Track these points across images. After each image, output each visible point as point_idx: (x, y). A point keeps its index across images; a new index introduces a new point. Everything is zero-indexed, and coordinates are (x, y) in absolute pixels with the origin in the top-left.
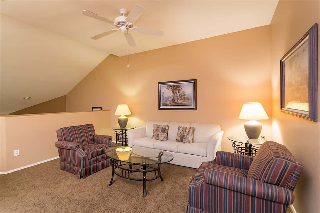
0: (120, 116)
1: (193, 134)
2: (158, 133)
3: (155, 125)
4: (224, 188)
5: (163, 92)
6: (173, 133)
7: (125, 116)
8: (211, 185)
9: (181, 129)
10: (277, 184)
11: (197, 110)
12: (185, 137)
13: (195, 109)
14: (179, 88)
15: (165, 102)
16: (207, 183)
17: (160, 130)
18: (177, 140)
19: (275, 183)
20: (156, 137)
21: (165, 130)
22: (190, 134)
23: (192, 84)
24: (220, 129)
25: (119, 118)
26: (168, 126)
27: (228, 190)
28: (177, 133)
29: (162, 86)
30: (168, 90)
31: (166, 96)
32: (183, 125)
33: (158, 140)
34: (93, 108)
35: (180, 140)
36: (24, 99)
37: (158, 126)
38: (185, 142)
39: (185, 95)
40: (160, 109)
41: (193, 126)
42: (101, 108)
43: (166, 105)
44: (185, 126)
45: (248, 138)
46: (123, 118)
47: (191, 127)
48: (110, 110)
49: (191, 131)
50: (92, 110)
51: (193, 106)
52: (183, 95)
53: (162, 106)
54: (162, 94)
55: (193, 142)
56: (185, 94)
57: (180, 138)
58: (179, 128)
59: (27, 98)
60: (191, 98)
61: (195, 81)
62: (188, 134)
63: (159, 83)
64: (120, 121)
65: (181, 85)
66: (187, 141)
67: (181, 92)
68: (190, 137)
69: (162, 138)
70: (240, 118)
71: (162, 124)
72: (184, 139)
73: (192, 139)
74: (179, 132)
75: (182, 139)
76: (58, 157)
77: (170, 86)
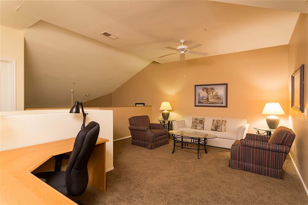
0: (164, 111)
1: (225, 125)
2: (196, 124)
3: (194, 118)
4: (253, 147)
5: (199, 93)
6: (208, 124)
7: (168, 110)
8: (245, 146)
9: (215, 121)
10: (282, 144)
11: (227, 107)
12: (219, 127)
13: (226, 106)
14: (213, 90)
15: (201, 101)
16: (242, 146)
17: (198, 121)
18: (212, 129)
19: (281, 144)
20: (196, 127)
21: (202, 122)
22: (223, 125)
23: (224, 87)
24: (246, 122)
25: (163, 112)
26: (204, 119)
27: (255, 149)
28: (212, 124)
29: (197, 88)
30: (204, 91)
31: (201, 96)
32: (216, 119)
33: (197, 129)
34: (136, 104)
35: (215, 129)
36: (86, 96)
37: (196, 119)
38: (219, 131)
39: (218, 96)
40: (195, 106)
41: (224, 119)
42: (144, 104)
43: (201, 103)
44: (218, 119)
45: (269, 128)
46: (166, 112)
47: (223, 120)
48: (151, 106)
49: (224, 123)
50: (136, 105)
51: (224, 104)
52: (216, 96)
53: (197, 103)
54: (198, 95)
55: (225, 131)
56: (218, 94)
57: (215, 128)
58: (214, 121)
59: (88, 95)
60: (223, 98)
61: (226, 84)
62: (222, 125)
63: (196, 86)
64: (163, 114)
65: (214, 88)
66: (220, 130)
67: (214, 93)
68: (223, 127)
69: (200, 128)
70: (263, 113)
71: (200, 117)
72: (218, 128)
73: (224, 129)
74: (214, 123)
75: (216, 128)
76: (131, 136)
77: (205, 88)
